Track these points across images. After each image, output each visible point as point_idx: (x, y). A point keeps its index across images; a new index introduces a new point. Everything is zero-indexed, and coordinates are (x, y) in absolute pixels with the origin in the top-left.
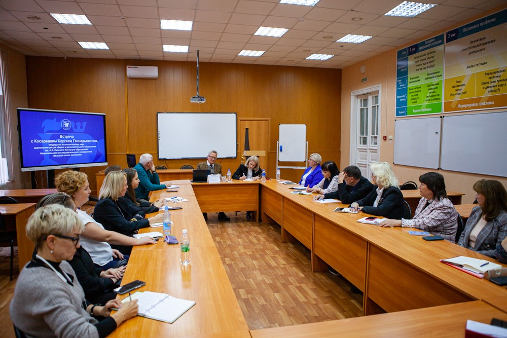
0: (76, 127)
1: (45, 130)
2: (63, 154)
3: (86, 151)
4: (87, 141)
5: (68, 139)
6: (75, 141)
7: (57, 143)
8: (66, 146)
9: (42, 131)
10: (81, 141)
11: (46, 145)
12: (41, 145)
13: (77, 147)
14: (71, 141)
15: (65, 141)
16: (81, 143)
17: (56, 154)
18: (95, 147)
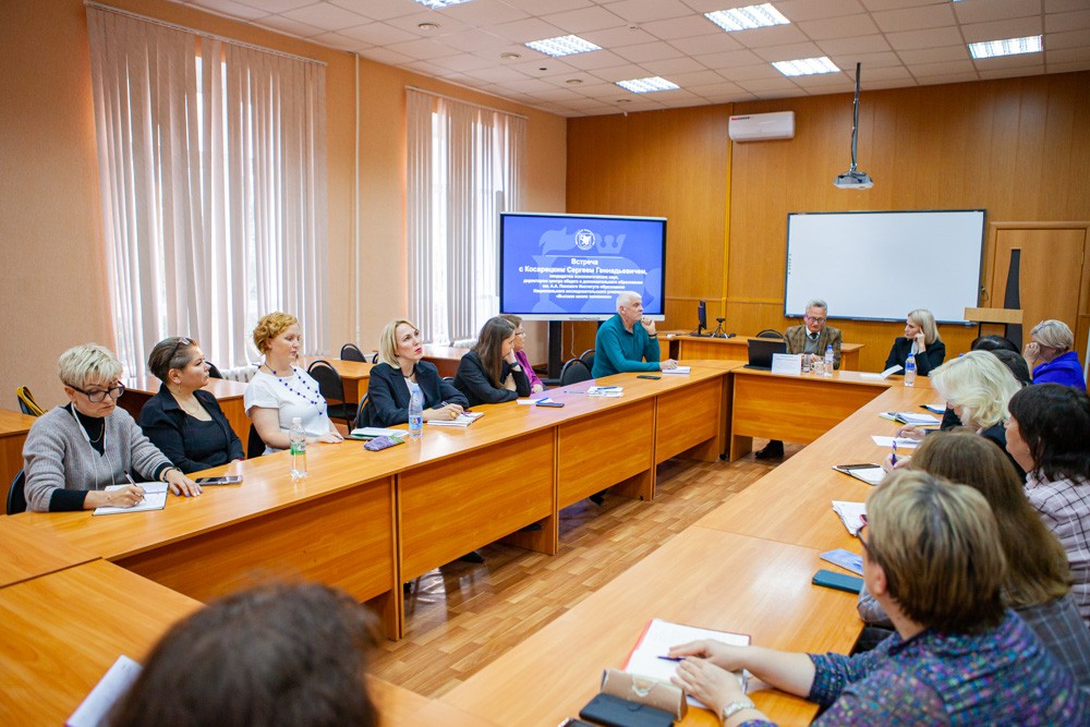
0: (603, 244)
1: (545, 250)
2: (575, 294)
4: (624, 271)
5: (588, 266)
6: (602, 271)
7: (566, 273)
8: (583, 280)
9: (539, 251)
10: (612, 271)
11: (546, 276)
12: (535, 275)
13: (602, 282)
14: (592, 271)
15: (580, 270)
16: (612, 275)
17: (562, 294)
18: (641, 283)
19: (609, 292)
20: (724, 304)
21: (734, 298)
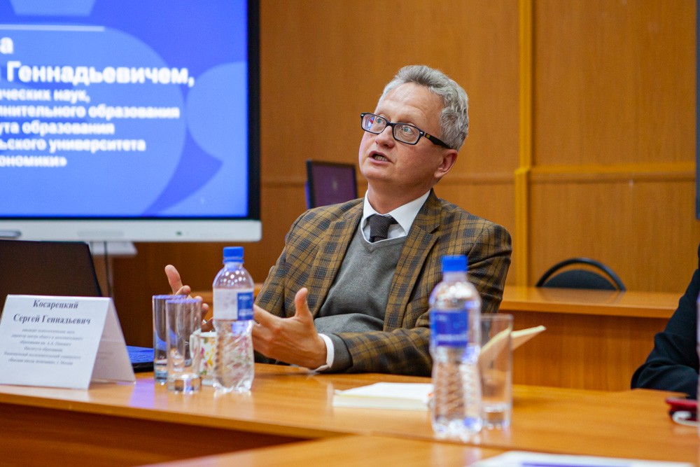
3: (100, 137)
4: (110, 75)
6: (26, 74)
10: (66, 74)
13: (31, 111)
16: (69, 86)
18: (173, 113)
19: (55, 145)
20: (520, 189)
21: (547, 169)
